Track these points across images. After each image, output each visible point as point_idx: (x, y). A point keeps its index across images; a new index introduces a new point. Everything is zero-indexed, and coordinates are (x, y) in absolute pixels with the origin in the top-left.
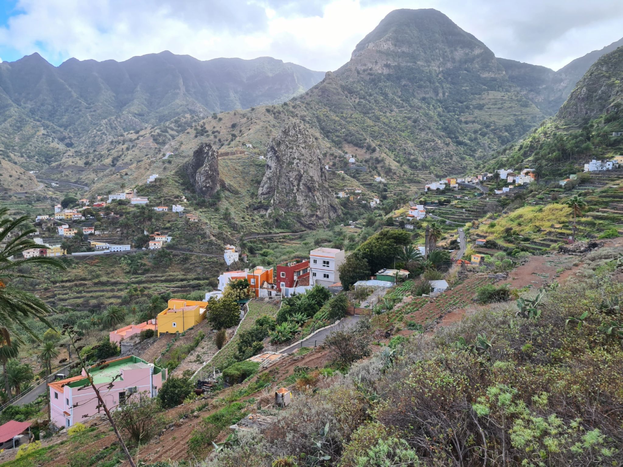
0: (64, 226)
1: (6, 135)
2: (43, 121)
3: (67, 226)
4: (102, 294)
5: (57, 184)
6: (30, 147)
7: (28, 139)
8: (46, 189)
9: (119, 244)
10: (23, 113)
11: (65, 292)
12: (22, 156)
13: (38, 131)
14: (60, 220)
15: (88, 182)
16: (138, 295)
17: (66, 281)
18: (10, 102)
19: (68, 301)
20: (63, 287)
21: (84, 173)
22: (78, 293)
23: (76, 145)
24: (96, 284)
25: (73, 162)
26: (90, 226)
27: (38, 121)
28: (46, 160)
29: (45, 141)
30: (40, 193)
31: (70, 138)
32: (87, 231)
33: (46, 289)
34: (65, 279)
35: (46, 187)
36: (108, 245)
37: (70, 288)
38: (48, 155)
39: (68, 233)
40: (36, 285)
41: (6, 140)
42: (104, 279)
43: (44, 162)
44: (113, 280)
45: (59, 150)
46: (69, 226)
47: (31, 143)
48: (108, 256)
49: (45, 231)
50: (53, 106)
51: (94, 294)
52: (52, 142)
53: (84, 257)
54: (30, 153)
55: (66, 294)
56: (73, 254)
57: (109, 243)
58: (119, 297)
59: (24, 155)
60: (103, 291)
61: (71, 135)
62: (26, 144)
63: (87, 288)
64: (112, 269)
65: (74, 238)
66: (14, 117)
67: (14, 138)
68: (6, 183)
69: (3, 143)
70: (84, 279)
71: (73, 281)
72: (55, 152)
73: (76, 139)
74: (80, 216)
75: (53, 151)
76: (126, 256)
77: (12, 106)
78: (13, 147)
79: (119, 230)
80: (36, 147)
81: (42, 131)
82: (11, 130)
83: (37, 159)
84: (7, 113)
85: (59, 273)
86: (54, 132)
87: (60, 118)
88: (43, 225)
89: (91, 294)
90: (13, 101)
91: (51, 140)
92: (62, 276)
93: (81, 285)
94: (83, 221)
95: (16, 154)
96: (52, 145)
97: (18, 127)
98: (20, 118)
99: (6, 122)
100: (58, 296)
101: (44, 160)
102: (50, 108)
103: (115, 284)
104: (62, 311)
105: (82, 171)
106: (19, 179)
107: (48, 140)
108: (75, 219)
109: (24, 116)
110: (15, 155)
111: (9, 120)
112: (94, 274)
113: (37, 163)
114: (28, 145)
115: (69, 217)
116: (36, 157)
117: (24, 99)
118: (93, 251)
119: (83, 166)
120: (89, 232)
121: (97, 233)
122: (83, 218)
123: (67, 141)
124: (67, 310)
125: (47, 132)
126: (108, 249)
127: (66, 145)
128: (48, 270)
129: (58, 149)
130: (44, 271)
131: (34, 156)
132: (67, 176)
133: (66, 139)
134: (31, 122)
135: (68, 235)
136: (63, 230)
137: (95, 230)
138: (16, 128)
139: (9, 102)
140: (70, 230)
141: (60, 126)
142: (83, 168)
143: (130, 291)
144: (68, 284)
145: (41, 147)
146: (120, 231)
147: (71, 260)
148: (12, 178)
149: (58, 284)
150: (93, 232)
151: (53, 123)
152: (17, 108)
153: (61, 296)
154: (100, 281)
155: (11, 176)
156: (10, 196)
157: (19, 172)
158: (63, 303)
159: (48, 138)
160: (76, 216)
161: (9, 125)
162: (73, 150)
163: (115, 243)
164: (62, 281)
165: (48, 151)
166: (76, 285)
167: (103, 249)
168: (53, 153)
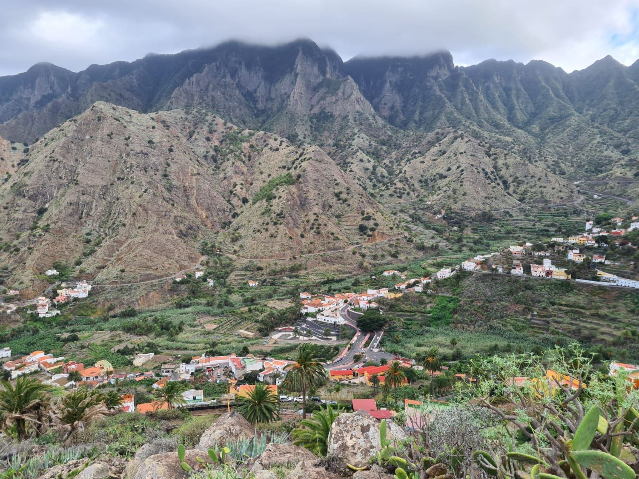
0: (575, 251)
1: (562, 146)
2: (602, 128)
3: (578, 251)
4: (596, 327)
5: (599, 196)
6: (582, 156)
7: (582, 148)
8: (586, 201)
9: (629, 278)
10: (583, 121)
11: (561, 315)
12: (572, 166)
13: (594, 139)
14: (573, 244)
15: (634, 196)
16: (634, 340)
17: (565, 305)
18: (573, 111)
19: (561, 325)
20: (560, 310)
21: (631, 185)
22: (572, 319)
23: (632, 151)
24: (593, 315)
25: (621, 173)
26: (601, 255)
27: (597, 127)
28: (596, 169)
29: (599, 150)
30: (577, 206)
31: (628, 144)
32: (597, 259)
33: (544, 308)
34: (564, 303)
35: (586, 199)
36: (615, 277)
37: (567, 313)
38: (599, 164)
39: (577, 258)
40: (536, 302)
41: (561, 150)
42: (603, 312)
43: (593, 172)
44: (612, 316)
45: (611, 159)
46: (580, 251)
47: (583, 152)
48: (613, 288)
49: (555, 253)
50: (616, 110)
51: (589, 326)
52: (606, 150)
53: (588, 285)
54: (581, 162)
55: (561, 317)
56: (577, 280)
57: (618, 275)
58: (613, 336)
59: (575, 164)
60: (598, 324)
61: (630, 141)
62: (579, 154)
63: (583, 317)
64: (616, 304)
65: (582, 264)
66: (573, 127)
67: (569, 147)
68: (548, 195)
69: (557, 154)
70: (583, 308)
71: (571, 306)
72: (607, 161)
73: (634, 145)
74: (594, 242)
75: (606, 160)
76: (633, 293)
77: (573, 115)
78: (566, 156)
79: (632, 263)
80: (588, 156)
81: (598, 139)
82: (567, 140)
83: (587, 169)
84: (567, 123)
85: (560, 296)
86: (611, 139)
87: (621, 122)
88: (556, 247)
89: (585, 324)
90: (575, 110)
91: (605, 148)
92: (562, 299)
93: (577, 312)
94: (595, 248)
95: (567, 163)
96: (605, 153)
97: (575, 137)
98: (578, 127)
99: (564, 133)
100: (553, 318)
101: (594, 170)
102: (612, 112)
103: (614, 320)
104: (553, 333)
105: (630, 183)
106: (560, 191)
107: (602, 148)
108: (588, 245)
109: (583, 125)
110: (566, 165)
111: (568, 130)
112: (593, 304)
113: (585, 173)
114: (581, 154)
115: (582, 242)
116: (586, 167)
117: (587, 107)
118: (599, 280)
119: (632, 177)
120: (599, 260)
121: (607, 262)
122: (596, 245)
123: (624, 148)
124: (558, 333)
125: (603, 140)
126: (615, 282)
127: (621, 152)
128: (550, 291)
129: (611, 157)
130: (546, 291)
131: (584, 166)
132: (612, 188)
133: (623, 145)
134: (589, 130)
135: (577, 260)
136: (572, 254)
137: (606, 259)
138: (572, 138)
139: (571, 112)
140: (580, 256)
141: (619, 132)
142: (632, 180)
143: (627, 332)
144: (564, 308)
145: (594, 156)
146: (634, 264)
147: (573, 285)
148: (555, 190)
149: (555, 307)
150: (603, 261)
151: (612, 128)
152: (578, 116)
153: (556, 318)
154: (597, 313)
155: (553, 189)
156: (549, 208)
157: (562, 184)
158: (556, 325)
159: (603, 145)
160: (589, 242)
161: (566, 135)
162: (627, 158)
163: (623, 276)
164: (561, 305)
165: (599, 160)
166: (572, 311)
167: (609, 281)
168: (605, 162)
